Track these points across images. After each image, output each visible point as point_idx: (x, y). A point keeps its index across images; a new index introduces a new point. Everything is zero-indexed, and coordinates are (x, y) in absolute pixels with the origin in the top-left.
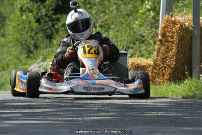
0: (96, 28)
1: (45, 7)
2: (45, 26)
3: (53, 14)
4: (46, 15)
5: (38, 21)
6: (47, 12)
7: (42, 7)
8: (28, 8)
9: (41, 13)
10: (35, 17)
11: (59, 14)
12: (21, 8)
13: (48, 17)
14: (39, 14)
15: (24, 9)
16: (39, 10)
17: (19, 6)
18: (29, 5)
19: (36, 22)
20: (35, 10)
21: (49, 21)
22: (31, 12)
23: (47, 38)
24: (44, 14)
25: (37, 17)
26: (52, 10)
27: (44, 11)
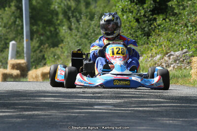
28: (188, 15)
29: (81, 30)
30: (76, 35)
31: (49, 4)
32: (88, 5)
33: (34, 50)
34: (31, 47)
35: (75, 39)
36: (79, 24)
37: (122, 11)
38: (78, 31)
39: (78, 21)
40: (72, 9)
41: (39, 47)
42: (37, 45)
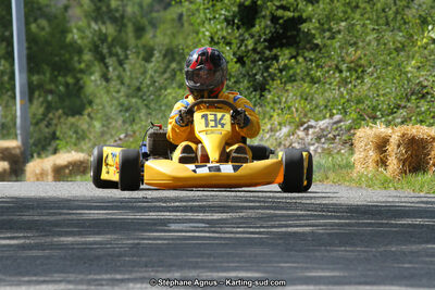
0: (341, 72)
1: (252, 36)
2: (252, 69)
3: (266, 48)
4: (254, 50)
5: (240, 60)
6: (256, 44)
7: (247, 36)
8: (223, 37)
9: (246, 46)
10: (234, 54)
11: (276, 48)
12: (212, 38)
13: (258, 53)
14: (243, 48)
15: (216, 40)
16: (243, 41)
17: (207, 33)
18: (225, 34)
19: (236, 62)
20: (234, 41)
21: (260, 60)
22: (229, 44)
23: (255, 91)
24: (250, 48)
25: (238, 53)
26: (265, 40)
27: (250, 43)
28: (341, 47)
29: (127, 81)
30: (118, 92)
31: (65, 31)
32: (140, 31)
33: (34, 121)
34: (30, 115)
35: (117, 99)
36: (124, 70)
37: (210, 43)
38: (122, 83)
39: (121, 63)
40: (110, 39)
41: (45, 115)
42: (41, 110)
